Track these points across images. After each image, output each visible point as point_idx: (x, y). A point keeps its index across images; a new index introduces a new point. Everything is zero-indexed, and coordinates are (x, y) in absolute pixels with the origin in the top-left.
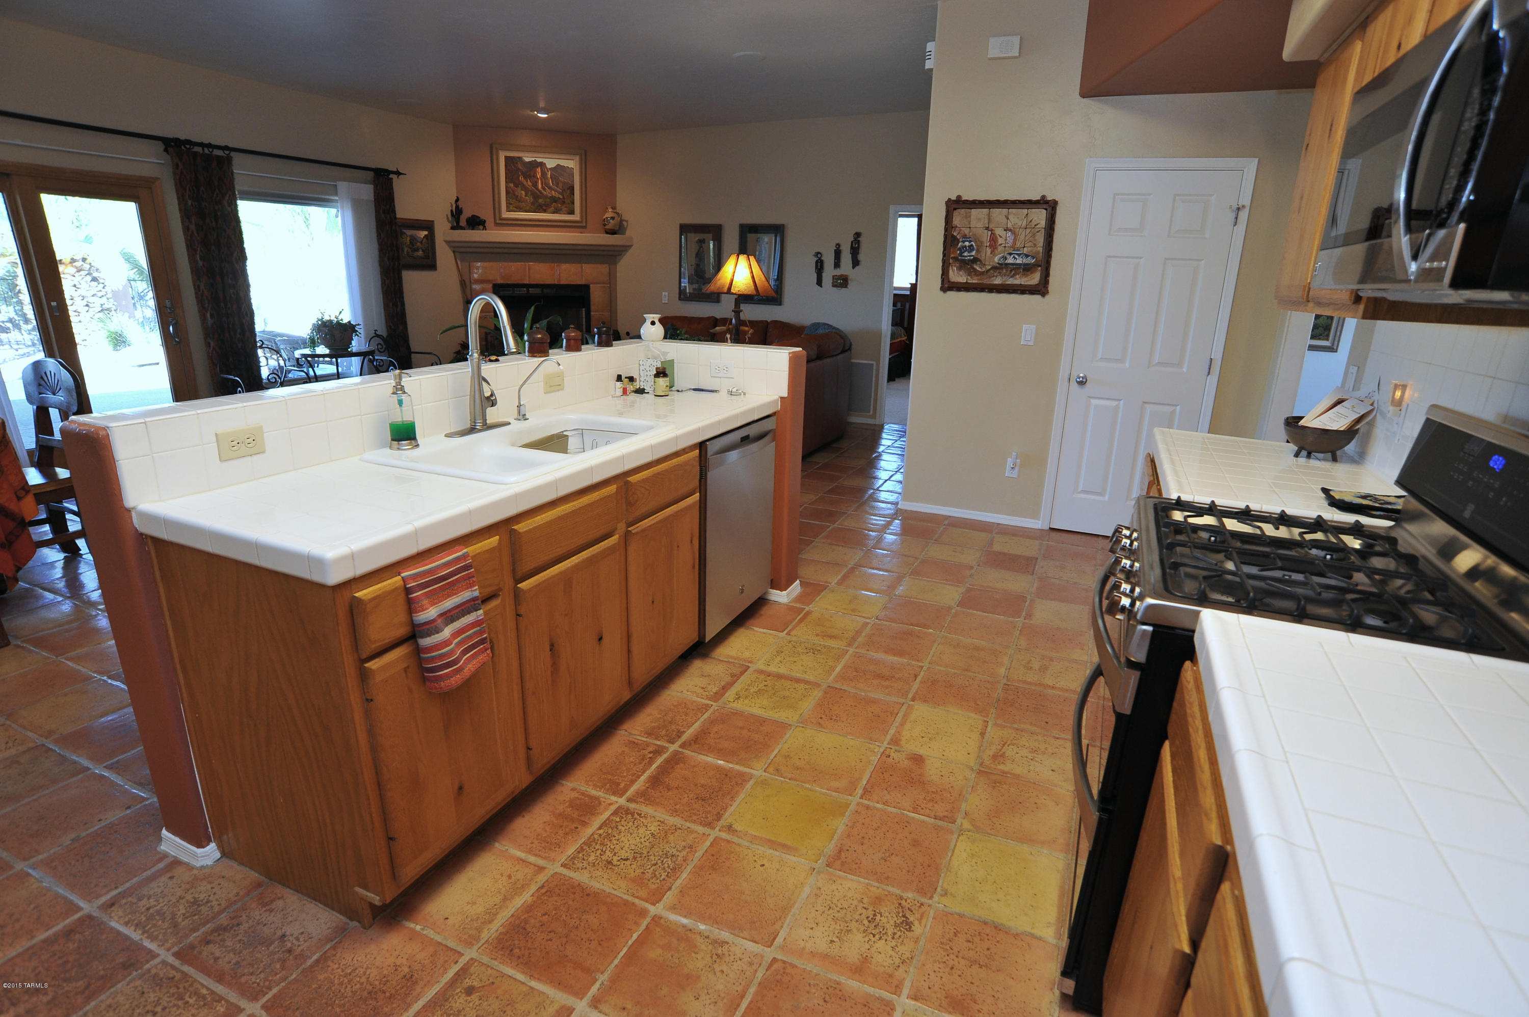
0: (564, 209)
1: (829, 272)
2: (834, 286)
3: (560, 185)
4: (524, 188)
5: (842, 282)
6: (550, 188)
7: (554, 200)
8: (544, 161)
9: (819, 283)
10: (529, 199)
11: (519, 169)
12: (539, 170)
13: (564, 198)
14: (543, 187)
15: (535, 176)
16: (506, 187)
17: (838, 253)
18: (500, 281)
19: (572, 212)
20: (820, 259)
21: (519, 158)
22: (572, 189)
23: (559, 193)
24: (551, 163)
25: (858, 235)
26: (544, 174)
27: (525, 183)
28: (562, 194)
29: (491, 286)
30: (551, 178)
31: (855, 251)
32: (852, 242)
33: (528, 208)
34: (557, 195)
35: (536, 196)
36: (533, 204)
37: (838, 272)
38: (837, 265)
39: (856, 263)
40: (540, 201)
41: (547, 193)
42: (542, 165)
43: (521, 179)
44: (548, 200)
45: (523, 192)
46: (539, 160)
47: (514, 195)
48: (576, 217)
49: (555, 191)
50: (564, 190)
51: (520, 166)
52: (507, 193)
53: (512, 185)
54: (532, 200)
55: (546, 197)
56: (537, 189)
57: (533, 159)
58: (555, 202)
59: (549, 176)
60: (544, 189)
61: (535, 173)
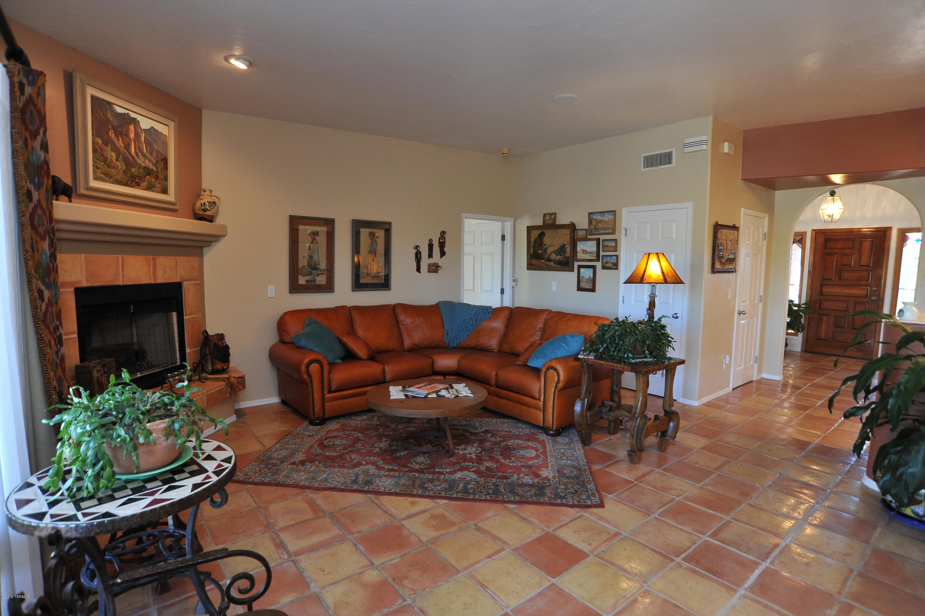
0: (158, 185)
1: (425, 261)
2: (429, 271)
3: (154, 154)
4: (115, 149)
5: (434, 268)
6: (144, 155)
7: (148, 172)
8: (139, 118)
9: (418, 270)
10: (121, 165)
11: (109, 120)
12: (132, 127)
13: (158, 172)
14: (136, 152)
15: (127, 135)
16: (93, 142)
17: (431, 246)
18: (85, 284)
19: (165, 191)
20: (418, 251)
21: (110, 104)
22: (165, 161)
23: (153, 164)
24: (145, 124)
25: (443, 233)
26: (137, 136)
27: (116, 142)
28: (155, 165)
29: (73, 289)
30: (145, 142)
31: (442, 245)
32: (440, 238)
33: (119, 178)
34: (151, 166)
35: (129, 163)
36: (125, 172)
37: (431, 261)
38: (430, 255)
39: (443, 254)
40: (133, 170)
41: (141, 161)
42: (135, 121)
43: (112, 134)
44: (142, 171)
45: (114, 155)
46: (133, 115)
47: (102, 155)
48: (171, 197)
49: (150, 161)
50: (157, 161)
51: (110, 116)
52: (95, 151)
53: (100, 141)
54: (124, 167)
55: (140, 166)
56: (130, 153)
57: (126, 112)
58: (149, 175)
59: (143, 139)
60: (137, 155)
61: (128, 130)
